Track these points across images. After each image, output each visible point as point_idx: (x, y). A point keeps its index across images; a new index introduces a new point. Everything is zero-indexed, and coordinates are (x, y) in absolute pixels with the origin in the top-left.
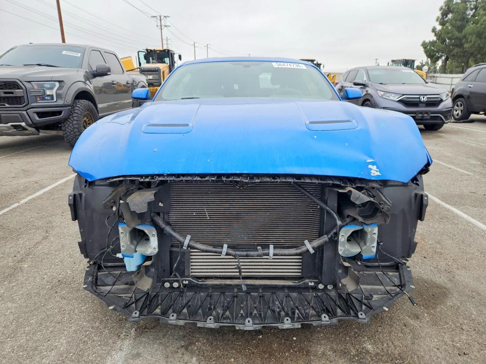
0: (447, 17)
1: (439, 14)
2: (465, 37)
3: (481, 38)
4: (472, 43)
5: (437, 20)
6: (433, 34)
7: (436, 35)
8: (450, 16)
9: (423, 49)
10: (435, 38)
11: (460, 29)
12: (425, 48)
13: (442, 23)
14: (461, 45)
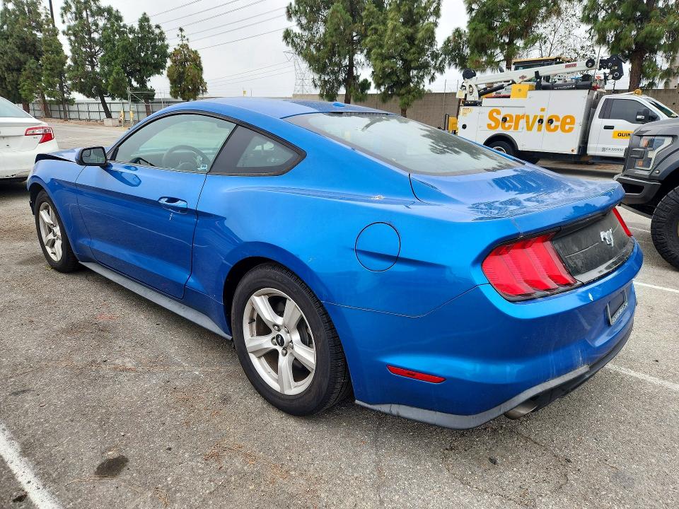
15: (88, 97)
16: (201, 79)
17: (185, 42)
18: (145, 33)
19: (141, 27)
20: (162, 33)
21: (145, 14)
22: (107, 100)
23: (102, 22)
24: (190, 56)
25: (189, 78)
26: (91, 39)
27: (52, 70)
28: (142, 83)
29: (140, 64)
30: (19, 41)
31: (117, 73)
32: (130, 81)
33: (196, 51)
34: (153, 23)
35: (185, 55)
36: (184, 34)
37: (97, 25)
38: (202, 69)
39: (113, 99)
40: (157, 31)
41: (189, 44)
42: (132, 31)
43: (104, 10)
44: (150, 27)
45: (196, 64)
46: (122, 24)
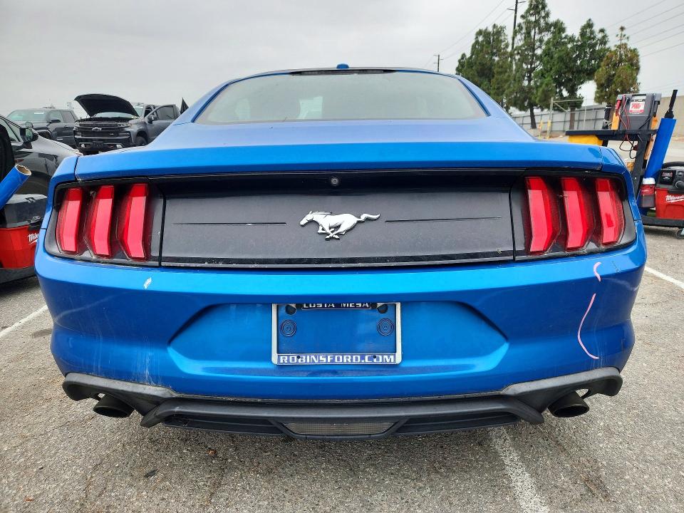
15: (520, 110)
16: (635, 79)
17: (623, 42)
18: (585, 40)
19: (583, 34)
20: (605, 37)
21: (590, 20)
22: (536, 111)
23: (547, 36)
24: (626, 55)
25: (619, 80)
26: (534, 55)
27: (498, 89)
28: (572, 91)
29: (573, 73)
30: (480, 67)
31: (547, 85)
32: (561, 91)
33: (635, 50)
34: (596, 28)
35: (621, 55)
36: (624, 32)
37: (541, 41)
38: (638, 69)
39: (542, 110)
40: (599, 36)
41: (628, 43)
42: (572, 39)
43: (551, 25)
44: (592, 33)
45: (632, 65)
46: (563, 35)
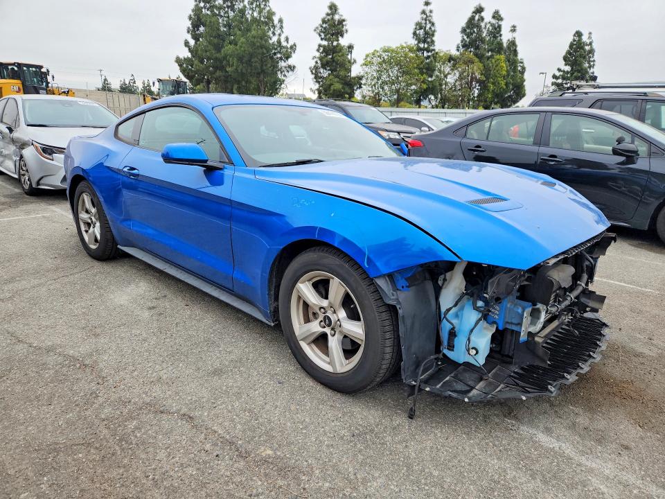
0: (198, 30)
1: (189, 24)
2: (225, 58)
3: (242, 63)
4: (235, 67)
5: (188, 32)
6: (187, 49)
7: (190, 50)
8: (202, 29)
9: (179, 68)
10: (189, 55)
11: (218, 48)
12: (180, 66)
13: (196, 38)
14: (222, 68)
